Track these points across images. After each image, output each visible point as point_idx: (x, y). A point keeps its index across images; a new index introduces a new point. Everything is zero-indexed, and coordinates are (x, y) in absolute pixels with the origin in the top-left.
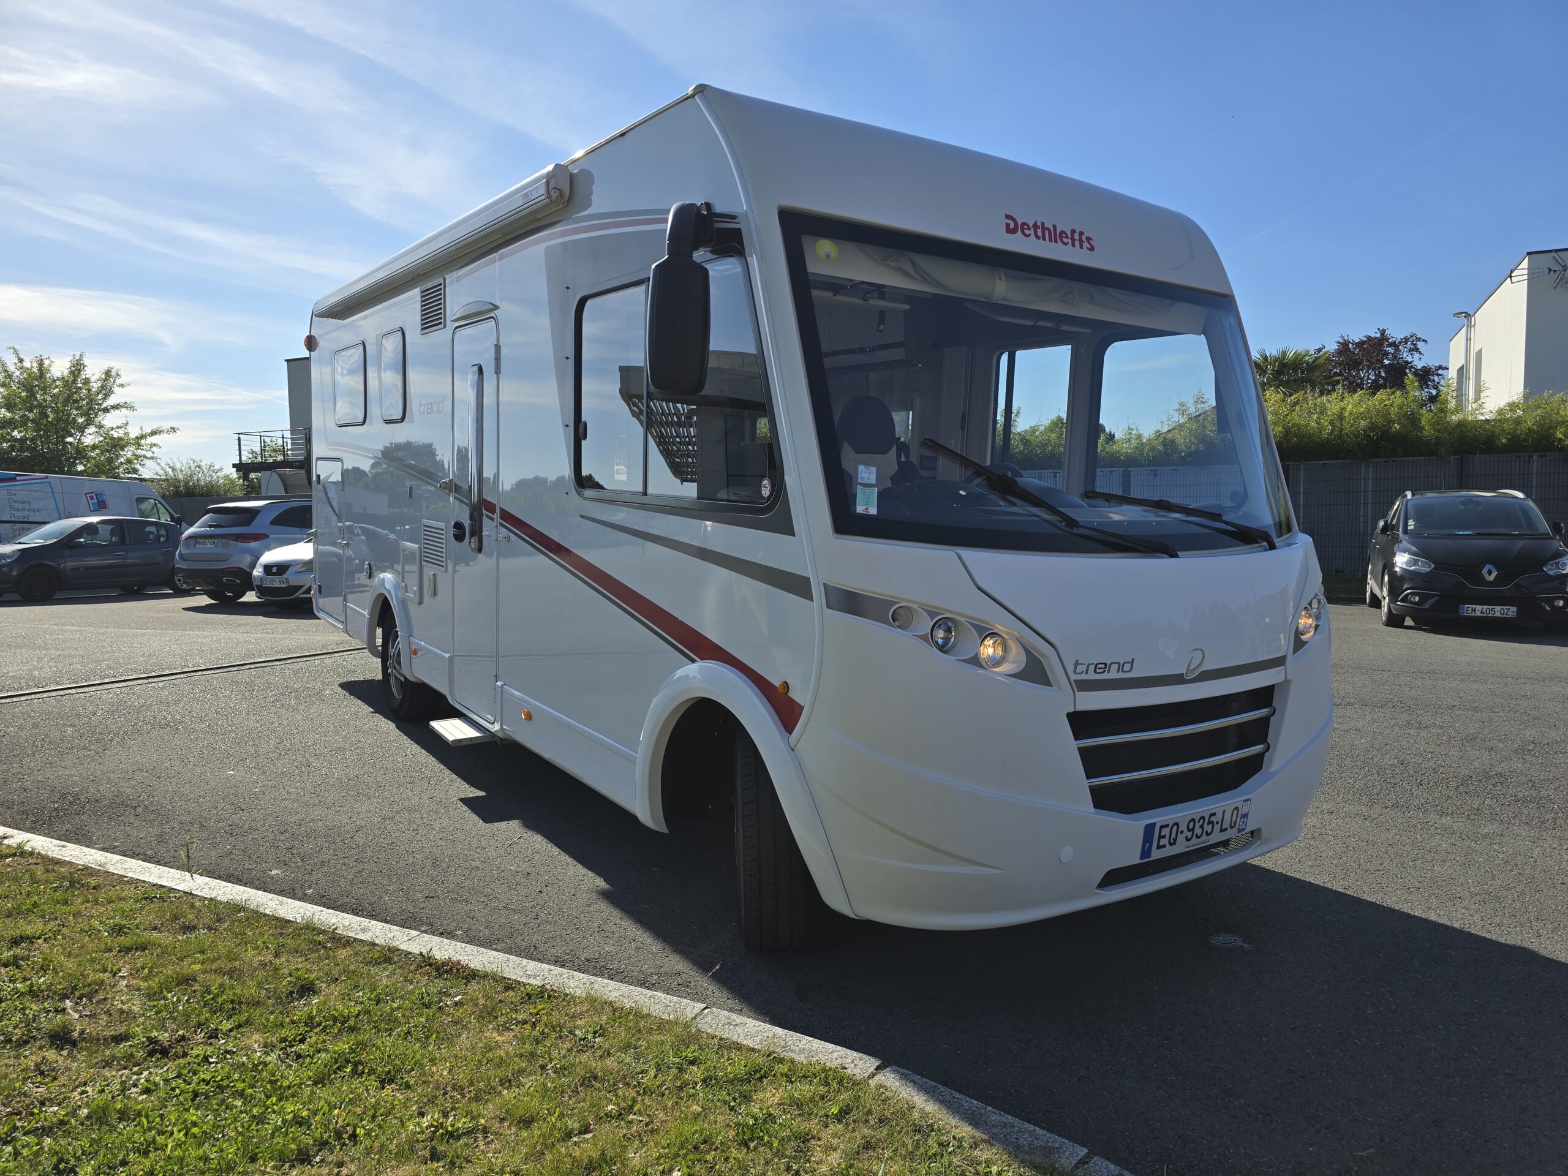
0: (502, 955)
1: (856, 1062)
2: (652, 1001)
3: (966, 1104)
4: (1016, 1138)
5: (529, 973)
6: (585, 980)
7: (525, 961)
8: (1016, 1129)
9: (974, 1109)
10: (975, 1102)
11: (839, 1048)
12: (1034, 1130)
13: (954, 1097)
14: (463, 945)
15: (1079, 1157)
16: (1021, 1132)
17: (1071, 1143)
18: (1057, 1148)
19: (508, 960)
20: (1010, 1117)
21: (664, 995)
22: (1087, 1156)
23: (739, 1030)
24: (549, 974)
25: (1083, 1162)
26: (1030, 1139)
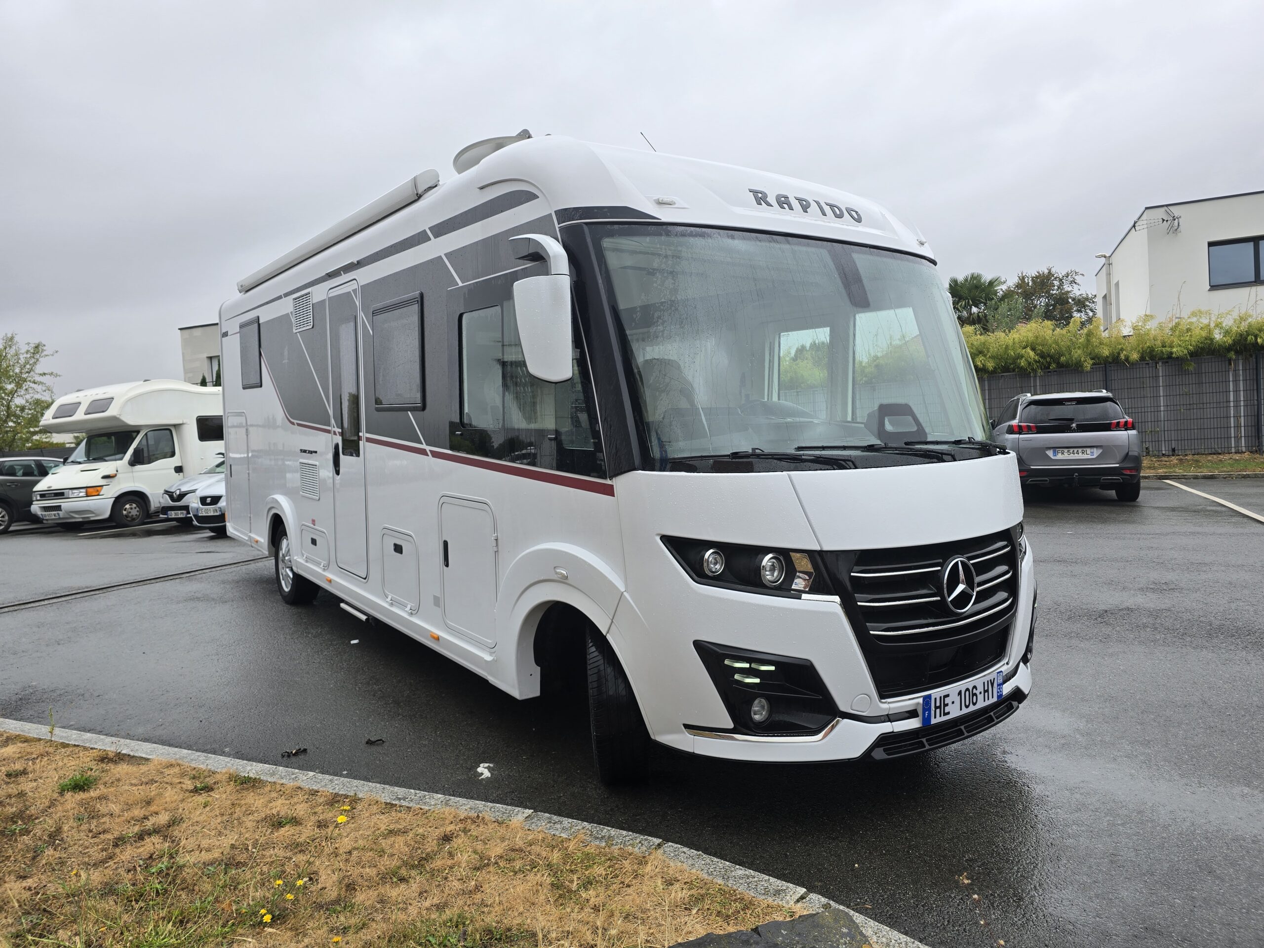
0: (378, 785)
1: (643, 842)
2: (493, 810)
3: (720, 865)
4: (756, 885)
5: (400, 796)
6: (442, 799)
7: (396, 789)
8: (756, 879)
9: (727, 868)
10: (728, 863)
11: (631, 833)
12: (769, 880)
13: (712, 861)
14: (348, 780)
15: (800, 895)
16: (759, 881)
17: (794, 886)
18: (784, 890)
19: (384, 789)
20: (752, 871)
21: (500, 805)
22: (805, 893)
23: (558, 826)
24: (416, 796)
25: (802, 898)
26: (766, 885)
